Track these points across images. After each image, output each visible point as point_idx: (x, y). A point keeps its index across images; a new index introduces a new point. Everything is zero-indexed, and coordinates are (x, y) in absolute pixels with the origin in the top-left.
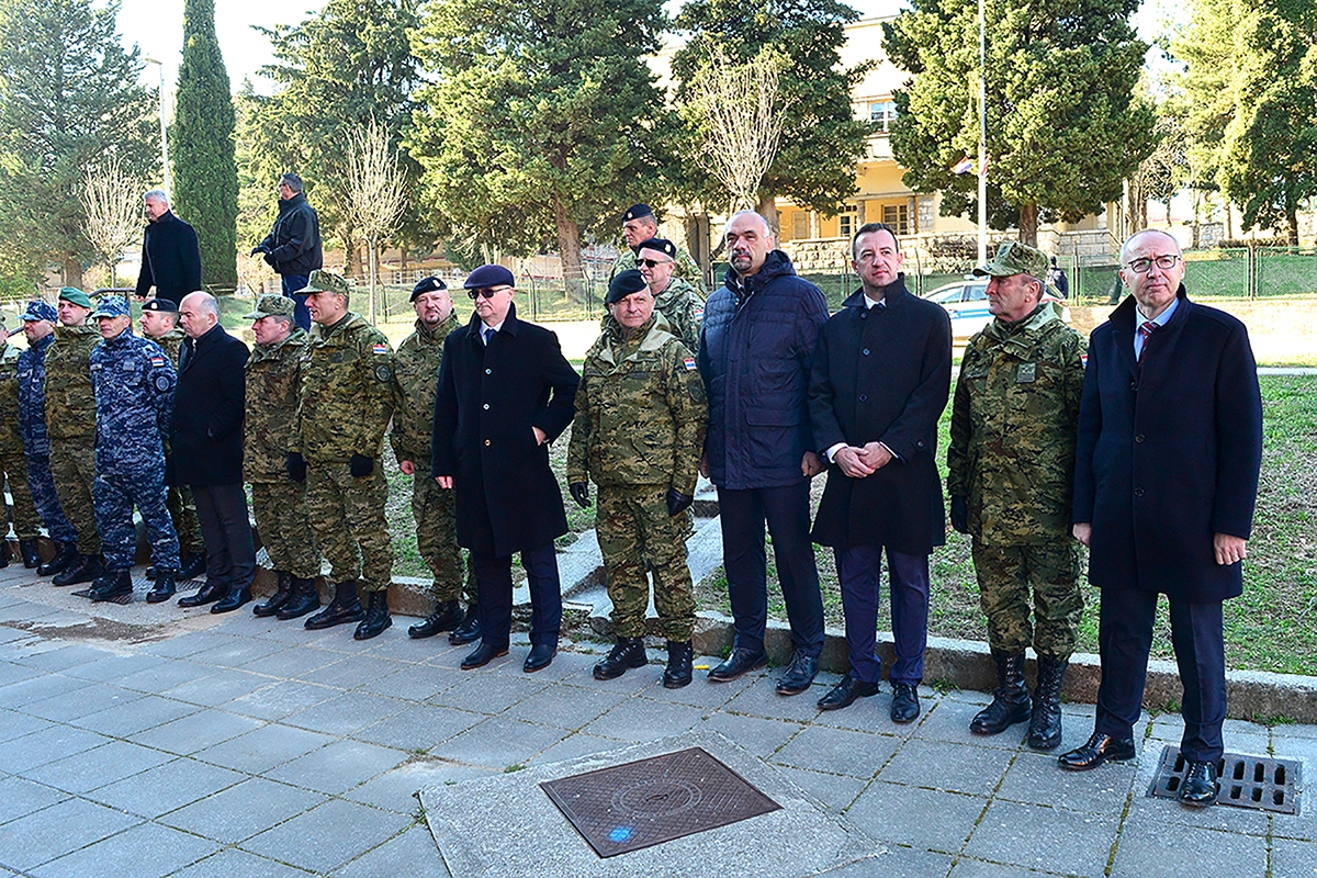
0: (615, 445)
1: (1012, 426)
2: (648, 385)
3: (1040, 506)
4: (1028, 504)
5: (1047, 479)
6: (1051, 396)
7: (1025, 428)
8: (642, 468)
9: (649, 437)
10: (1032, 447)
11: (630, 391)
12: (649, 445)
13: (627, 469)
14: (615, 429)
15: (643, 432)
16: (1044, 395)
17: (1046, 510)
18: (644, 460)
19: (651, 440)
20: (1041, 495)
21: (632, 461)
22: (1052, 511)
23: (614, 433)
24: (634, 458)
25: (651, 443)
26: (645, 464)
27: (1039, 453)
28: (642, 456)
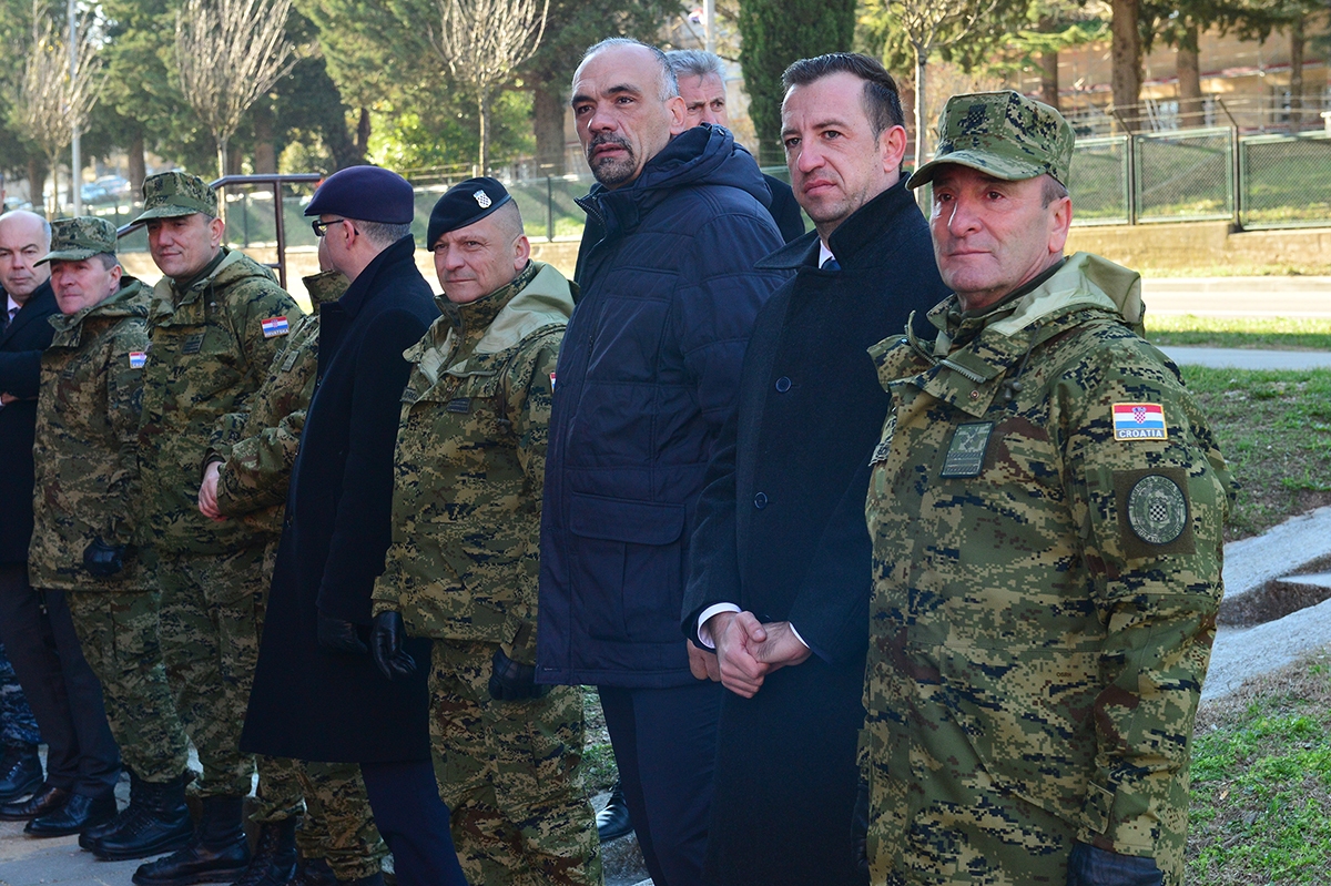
0: (414, 553)
1: (927, 596)
2: (470, 426)
3: (998, 823)
4: (967, 817)
5: (1018, 746)
6: (1035, 516)
7: (957, 602)
8: (457, 605)
9: (474, 539)
10: (979, 656)
11: (440, 441)
12: (472, 556)
13: (431, 604)
14: (412, 518)
15: (465, 527)
16: (1011, 513)
17: (1018, 836)
18: (463, 588)
19: (478, 545)
20: (1006, 792)
21: (437, 590)
22: (1032, 841)
23: (410, 527)
24: (444, 583)
25: (476, 551)
26: (465, 597)
27: (998, 672)
28: (460, 580)
